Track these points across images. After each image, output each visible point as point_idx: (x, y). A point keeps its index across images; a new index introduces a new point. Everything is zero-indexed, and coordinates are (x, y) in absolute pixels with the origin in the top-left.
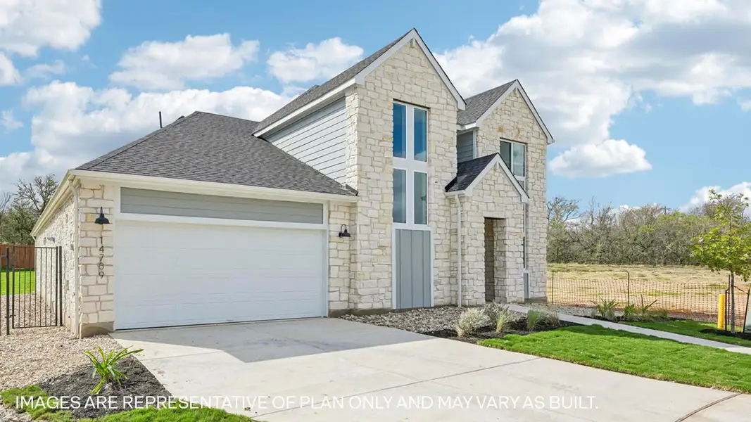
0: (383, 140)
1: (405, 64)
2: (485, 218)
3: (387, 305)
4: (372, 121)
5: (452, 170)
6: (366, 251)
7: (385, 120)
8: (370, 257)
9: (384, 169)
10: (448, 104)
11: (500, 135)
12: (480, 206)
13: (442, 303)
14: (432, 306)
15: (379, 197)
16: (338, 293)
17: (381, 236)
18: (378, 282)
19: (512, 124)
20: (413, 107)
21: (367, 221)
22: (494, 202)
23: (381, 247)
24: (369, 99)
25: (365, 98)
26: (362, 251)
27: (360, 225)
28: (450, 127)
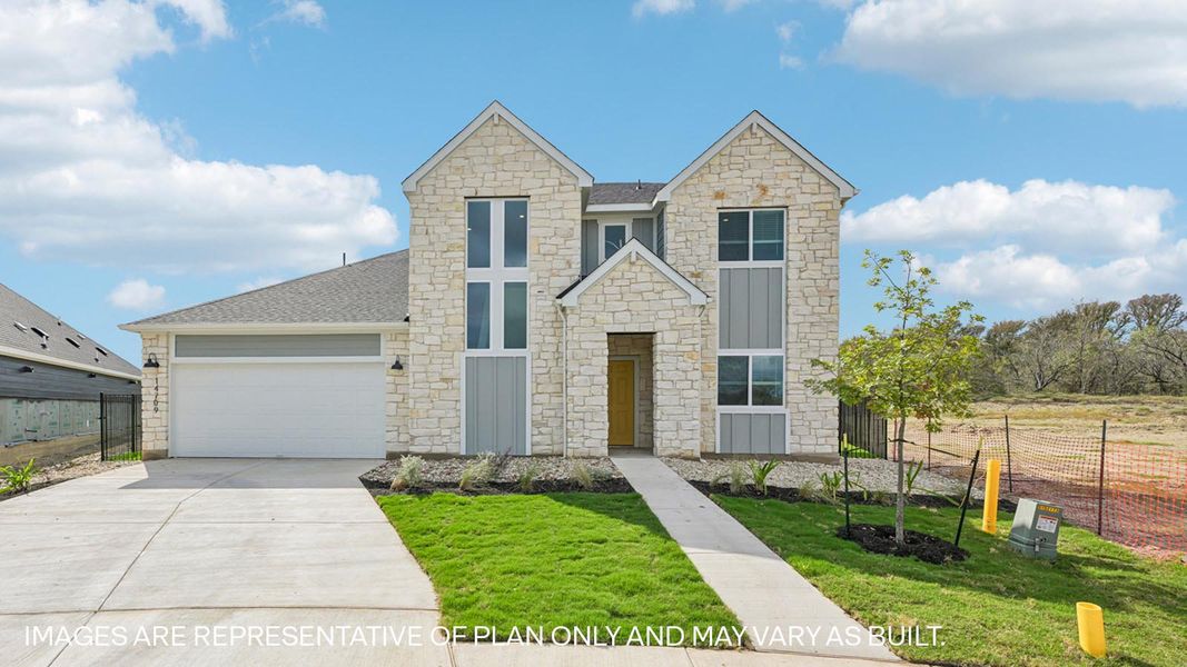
0: (448, 251)
1: (485, 150)
2: (609, 334)
3: (453, 449)
4: (430, 231)
5: (571, 272)
6: (421, 385)
7: (451, 226)
8: (427, 391)
9: (449, 285)
10: (561, 184)
11: (719, 203)
12: (598, 317)
13: (550, 452)
14: (528, 453)
15: (442, 321)
16: (396, 433)
17: (444, 366)
18: (439, 422)
19: (750, 182)
20: (503, 201)
21: (424, 349)
22: (629, 310)
23: (444, 380)
24: (426, 206)
25: (421, 206)
26: (416, 385)
27: (413, 355)
28: (565, 214)
